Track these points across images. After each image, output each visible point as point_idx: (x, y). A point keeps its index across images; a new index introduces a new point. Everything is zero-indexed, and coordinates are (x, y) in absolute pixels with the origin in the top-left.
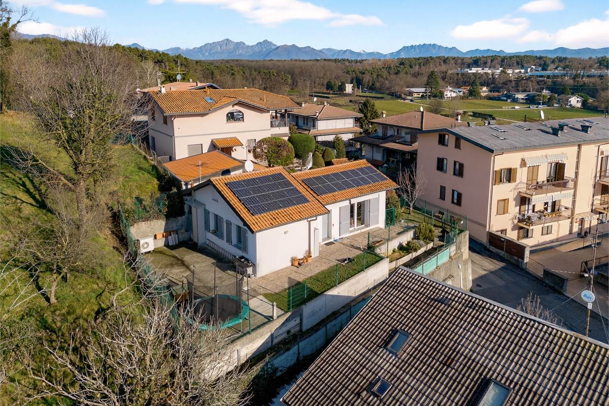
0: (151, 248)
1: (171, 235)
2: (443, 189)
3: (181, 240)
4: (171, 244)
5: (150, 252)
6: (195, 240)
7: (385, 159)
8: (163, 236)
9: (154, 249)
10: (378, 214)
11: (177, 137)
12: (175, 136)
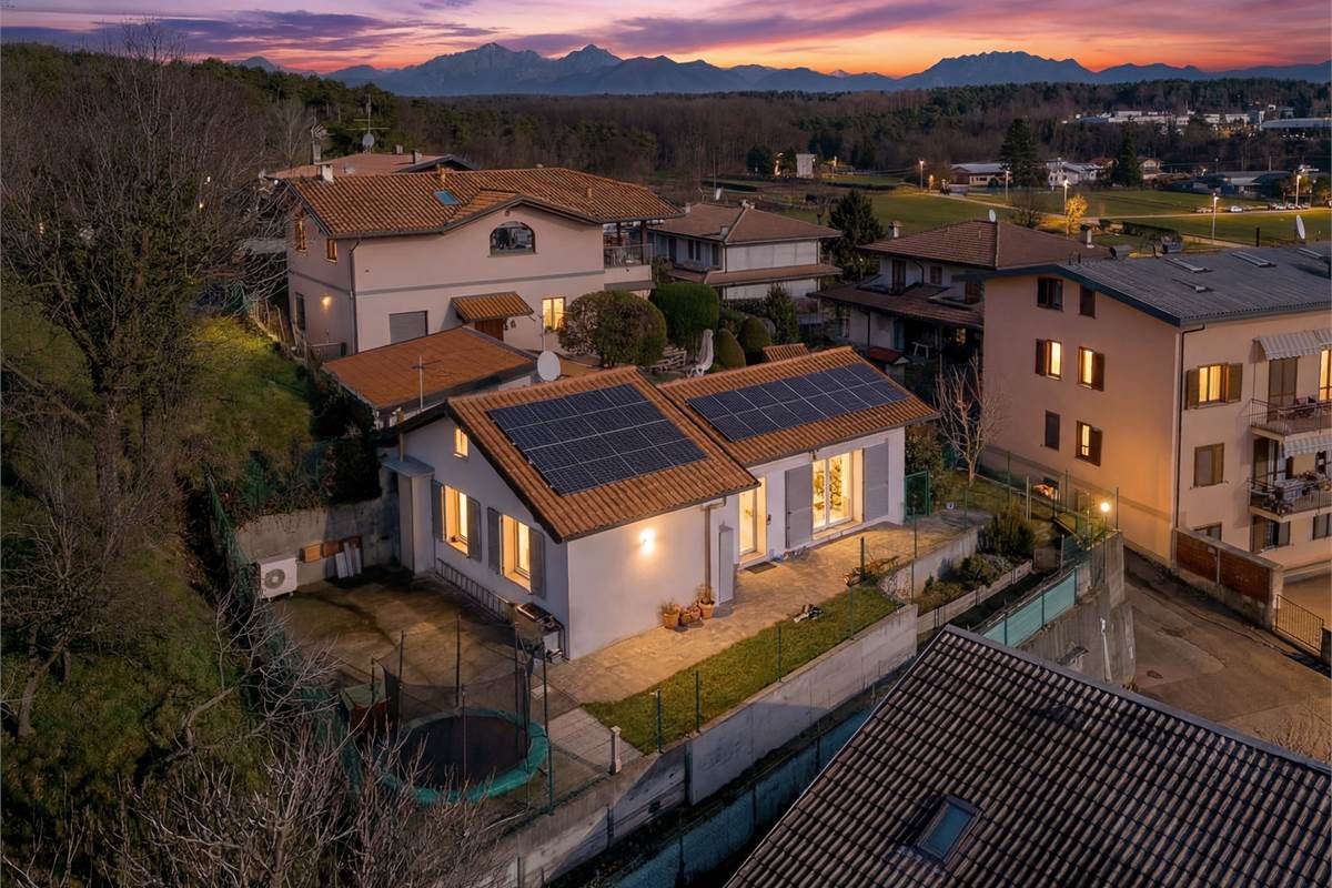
0: (290, 585)
1: (342, 550)
2: (1052, 422)
3: (369, 561)
4: (342, 573)
5: (288, 594)
6: (406, 562)
7: (901, 345)
8: (322, 553)
9: (298, 587)
10: (886, 490)
11: (362, 293)
12: (357, 290)
